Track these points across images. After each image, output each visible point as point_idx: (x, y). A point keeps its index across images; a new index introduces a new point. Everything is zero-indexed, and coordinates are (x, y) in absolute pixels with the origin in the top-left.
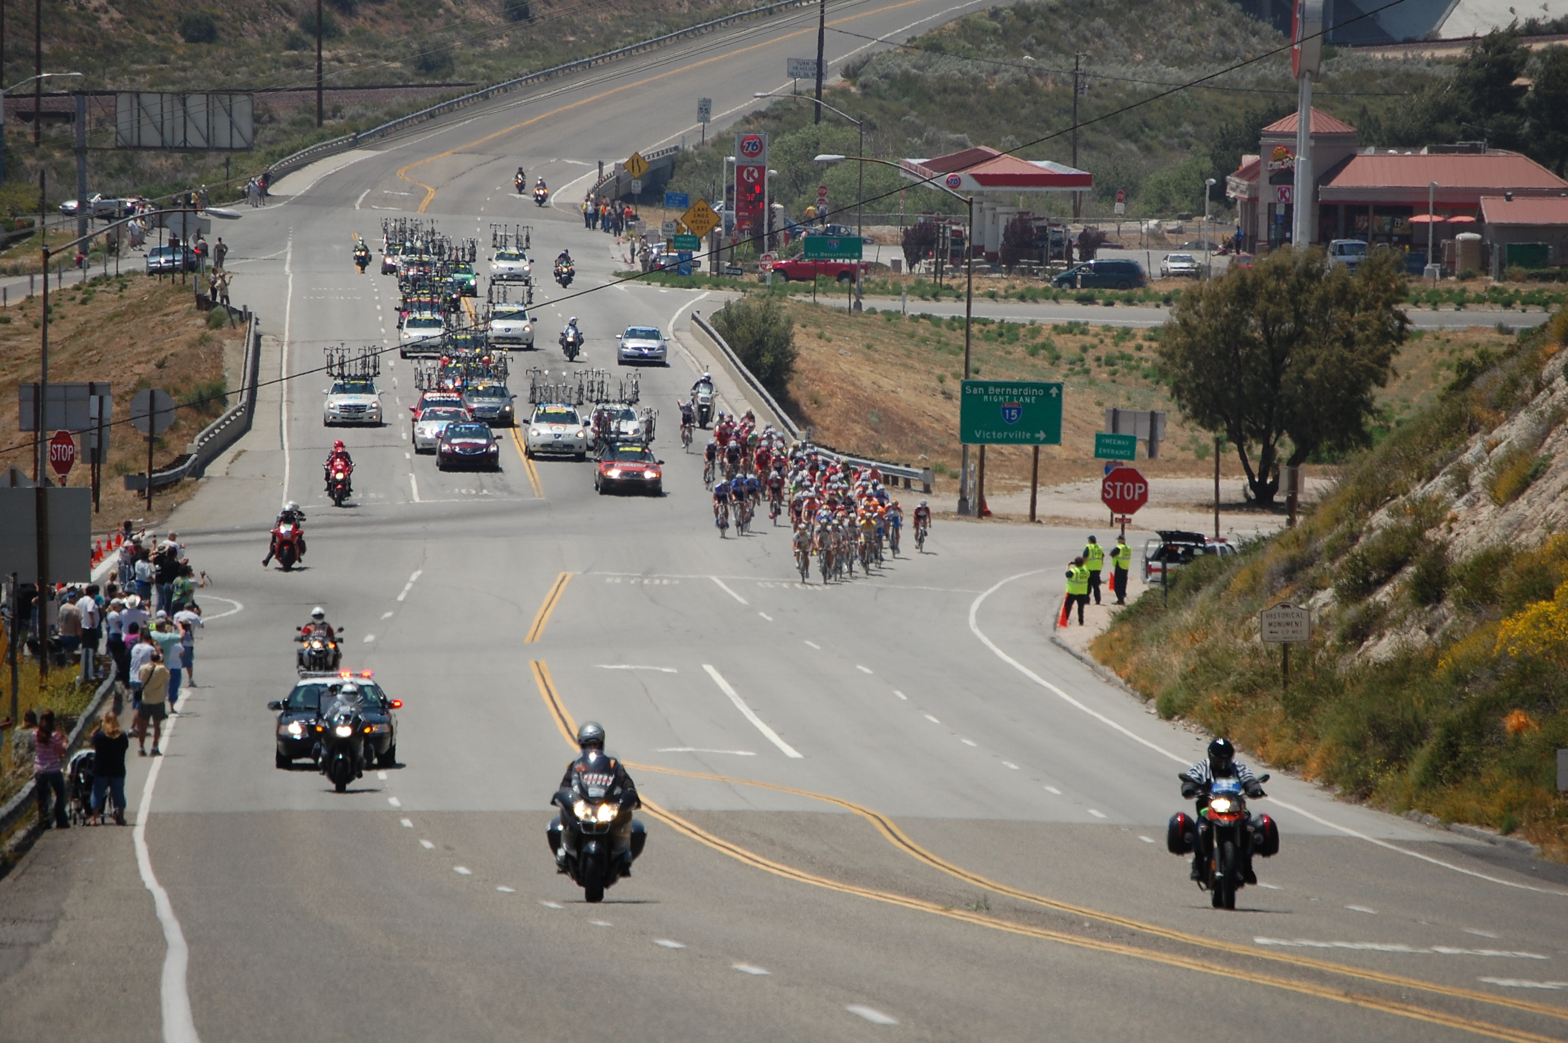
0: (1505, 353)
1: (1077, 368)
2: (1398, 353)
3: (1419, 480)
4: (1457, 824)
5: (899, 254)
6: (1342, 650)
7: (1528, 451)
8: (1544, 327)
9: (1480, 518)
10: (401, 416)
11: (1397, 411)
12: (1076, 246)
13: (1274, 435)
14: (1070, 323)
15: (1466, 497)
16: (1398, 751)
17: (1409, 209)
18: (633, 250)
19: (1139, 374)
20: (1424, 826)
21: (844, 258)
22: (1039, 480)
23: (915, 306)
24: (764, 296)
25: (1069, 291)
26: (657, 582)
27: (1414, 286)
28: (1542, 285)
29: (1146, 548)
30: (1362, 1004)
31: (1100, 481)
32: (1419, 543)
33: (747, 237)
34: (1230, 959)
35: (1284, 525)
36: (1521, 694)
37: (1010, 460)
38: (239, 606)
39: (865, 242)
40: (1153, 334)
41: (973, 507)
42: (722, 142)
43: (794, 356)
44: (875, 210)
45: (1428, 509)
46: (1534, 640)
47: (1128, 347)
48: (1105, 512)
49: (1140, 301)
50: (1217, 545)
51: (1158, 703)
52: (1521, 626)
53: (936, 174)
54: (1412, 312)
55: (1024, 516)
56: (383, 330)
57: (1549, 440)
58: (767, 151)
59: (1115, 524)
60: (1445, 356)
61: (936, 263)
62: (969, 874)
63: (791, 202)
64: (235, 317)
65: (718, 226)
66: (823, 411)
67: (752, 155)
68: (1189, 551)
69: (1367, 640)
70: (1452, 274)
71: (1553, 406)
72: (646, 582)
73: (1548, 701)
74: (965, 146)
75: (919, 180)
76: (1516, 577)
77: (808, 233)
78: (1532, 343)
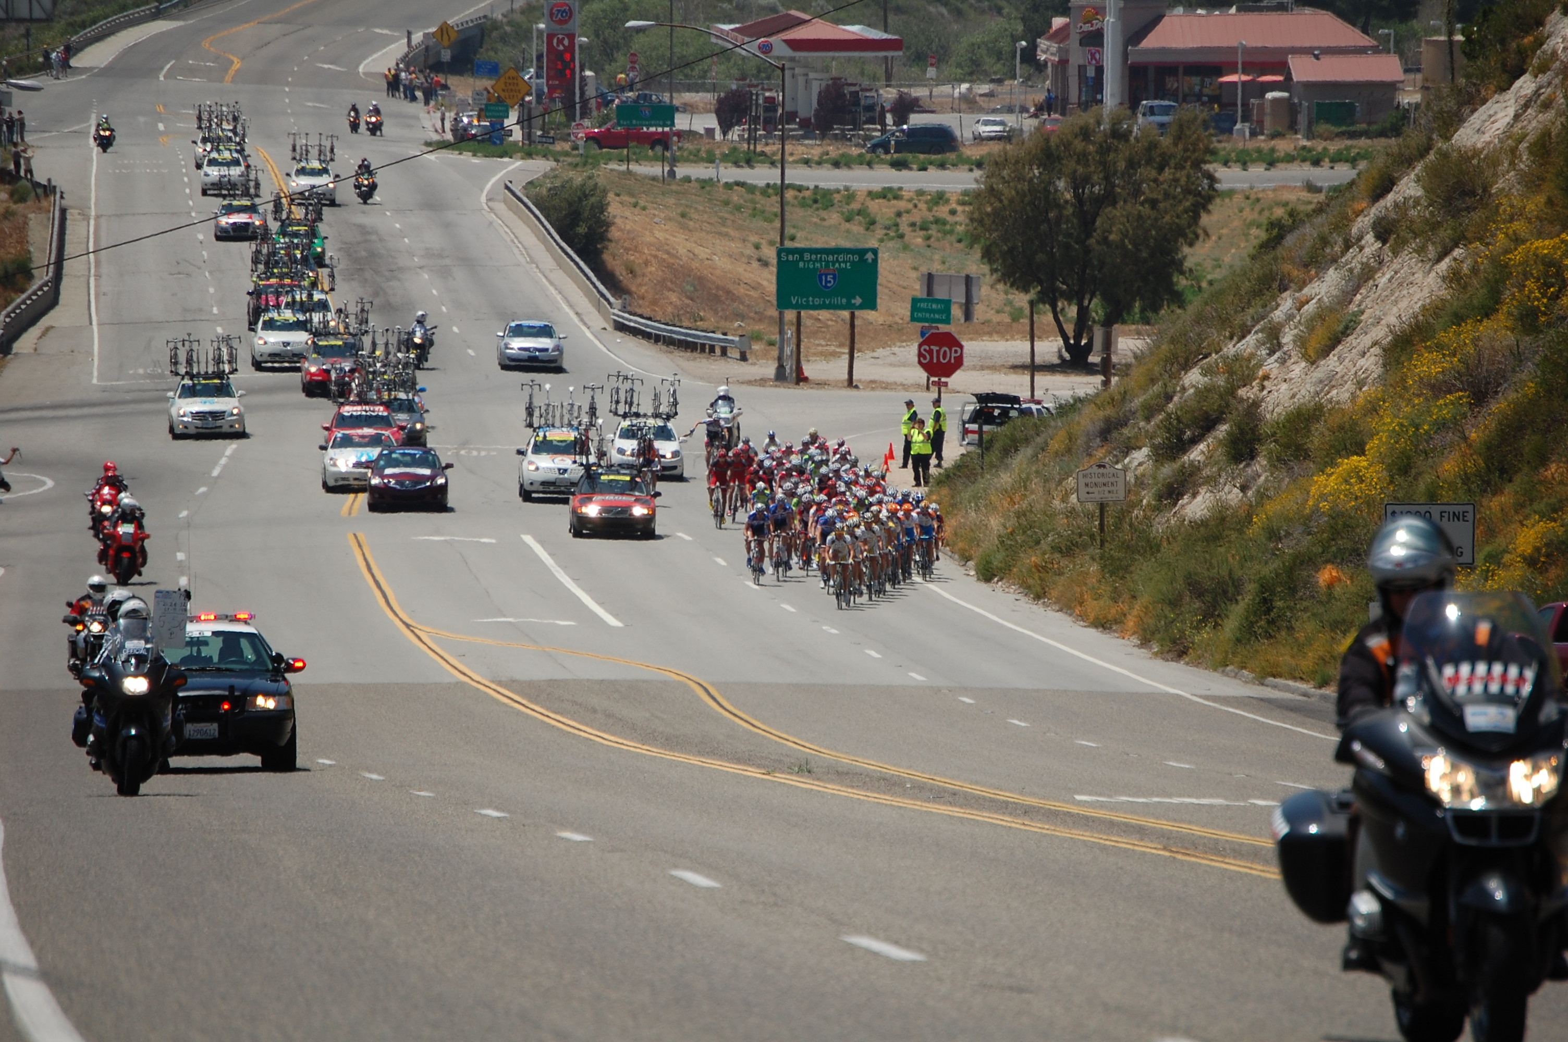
0: (1314, 211)
1: (892, 234)
2: (1209, 212)
3: (1231, 338)
4: (1271, 679)
5: (711, 121)
6: (1158, 509)
7: (1338, 307)
8: (1352, 183)
9: (1292, 375)
10: (212, 290)
11: (1209, 269)
12: (888, 111)
13: (1087, 297)
14: (884, 188)
15: (1277, 355)
16: (1215, 605)
17: (1217, 69)
18: (443, 120)
19: (953, 238)
20: (1239, 682)
21: (656, 126)
22: (856, 346)
23: (729, 173)
24: (577, 165)
25: (883, 156)
26: (475, 453)
27: (1224, 146)
28: (1349, 142)
29: (963, 411)
30: (1179, 857)
31: (916, 345)
32: (1233, 402)
33: (559, 105)
34: (1052, 816)
35: (1100, 387)
36: (1334, 549)
37: (828, 326)
38: (50, 483)
39: (677, 109)
40: (969, 198)
41: (791, 373)
42: (530, 10)
43: (608, 225)
44: (686, 76)
45: (1241, 366)
46: (1346, 495)
47: (942, 211)
48: (921, 375)
49: (953, 165)
50: (1034, 407)
51: (977, 565)
52: (1332, 482)
53: (747, 39)
54: (1221, 172)
55: (842, 382)
56: (191, 203)
57: (1358, 297)
58: (578, 18)
59: (933, 388)
60: (1255, 216)
61: (749, 129)
62: (791, 738)
63: (603, 70)
64: (40, 191)
65: (531, 95)
66: (639, 280)
67: (562, 22)
68: (1005, 413)
69: (1182, 498)
70: (1262, 134)
71: (1362, 264)
72: (463, 452)
73: (1359, 555)
74: (776, 12)
75: (731, 46)
76: (1327, 433)
77: (622, 102)
78: (1340, 200)
